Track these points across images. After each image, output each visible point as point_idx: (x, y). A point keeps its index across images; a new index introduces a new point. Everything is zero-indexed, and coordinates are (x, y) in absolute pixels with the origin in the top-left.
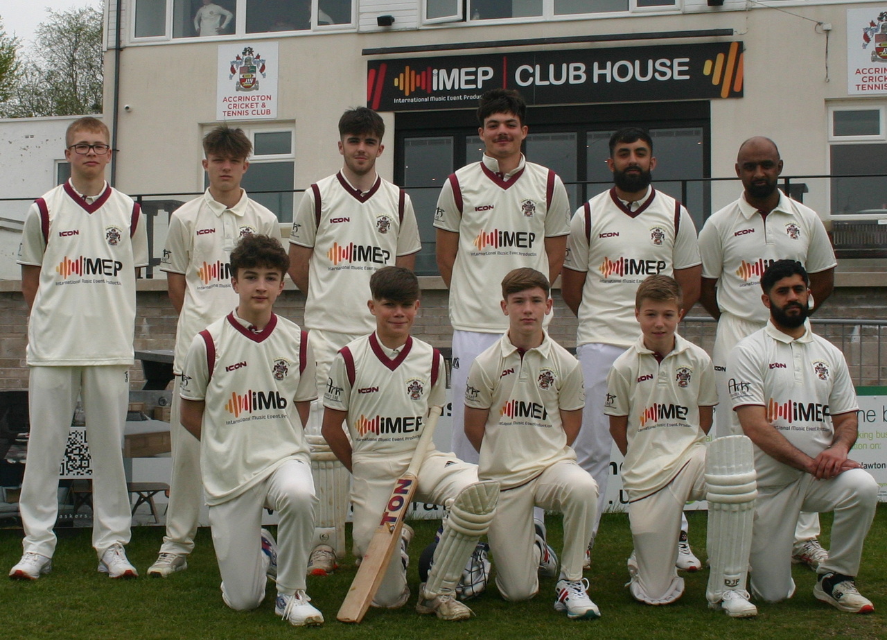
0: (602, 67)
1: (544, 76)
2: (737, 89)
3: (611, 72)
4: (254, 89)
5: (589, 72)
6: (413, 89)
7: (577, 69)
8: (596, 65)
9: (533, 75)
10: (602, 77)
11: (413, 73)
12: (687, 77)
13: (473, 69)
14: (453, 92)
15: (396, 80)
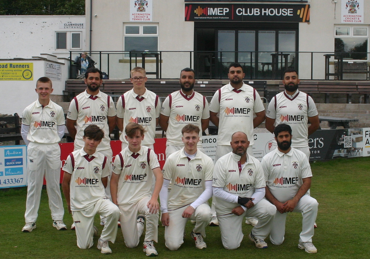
0: (265, 10)
1: (246, 12)
2: (308, 19)
3: (268, 12)
4: (144, 11)
5: (261, 12)
6: (201, 14)
7: (257, 10)
8: (263, 9)
9: (242, 12)
10: (265, 13)
11: (201, 9)
12: (292, 15)
13: (222, 9)
14: (215, 16)
15: (195, 11)
